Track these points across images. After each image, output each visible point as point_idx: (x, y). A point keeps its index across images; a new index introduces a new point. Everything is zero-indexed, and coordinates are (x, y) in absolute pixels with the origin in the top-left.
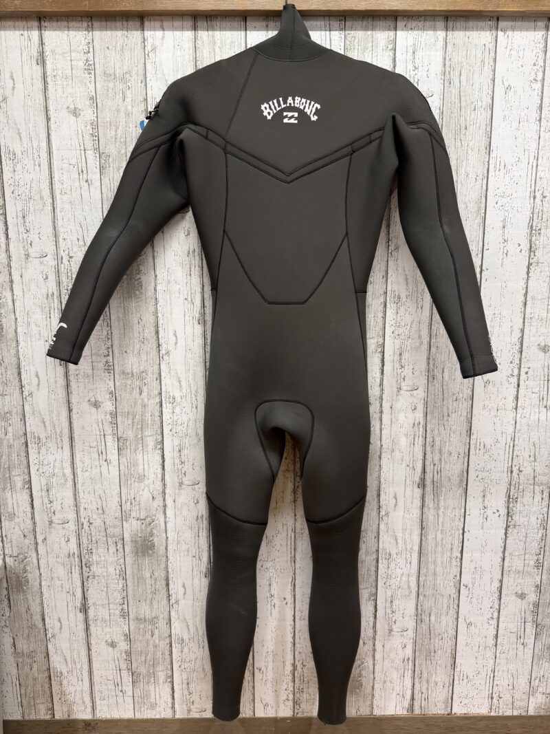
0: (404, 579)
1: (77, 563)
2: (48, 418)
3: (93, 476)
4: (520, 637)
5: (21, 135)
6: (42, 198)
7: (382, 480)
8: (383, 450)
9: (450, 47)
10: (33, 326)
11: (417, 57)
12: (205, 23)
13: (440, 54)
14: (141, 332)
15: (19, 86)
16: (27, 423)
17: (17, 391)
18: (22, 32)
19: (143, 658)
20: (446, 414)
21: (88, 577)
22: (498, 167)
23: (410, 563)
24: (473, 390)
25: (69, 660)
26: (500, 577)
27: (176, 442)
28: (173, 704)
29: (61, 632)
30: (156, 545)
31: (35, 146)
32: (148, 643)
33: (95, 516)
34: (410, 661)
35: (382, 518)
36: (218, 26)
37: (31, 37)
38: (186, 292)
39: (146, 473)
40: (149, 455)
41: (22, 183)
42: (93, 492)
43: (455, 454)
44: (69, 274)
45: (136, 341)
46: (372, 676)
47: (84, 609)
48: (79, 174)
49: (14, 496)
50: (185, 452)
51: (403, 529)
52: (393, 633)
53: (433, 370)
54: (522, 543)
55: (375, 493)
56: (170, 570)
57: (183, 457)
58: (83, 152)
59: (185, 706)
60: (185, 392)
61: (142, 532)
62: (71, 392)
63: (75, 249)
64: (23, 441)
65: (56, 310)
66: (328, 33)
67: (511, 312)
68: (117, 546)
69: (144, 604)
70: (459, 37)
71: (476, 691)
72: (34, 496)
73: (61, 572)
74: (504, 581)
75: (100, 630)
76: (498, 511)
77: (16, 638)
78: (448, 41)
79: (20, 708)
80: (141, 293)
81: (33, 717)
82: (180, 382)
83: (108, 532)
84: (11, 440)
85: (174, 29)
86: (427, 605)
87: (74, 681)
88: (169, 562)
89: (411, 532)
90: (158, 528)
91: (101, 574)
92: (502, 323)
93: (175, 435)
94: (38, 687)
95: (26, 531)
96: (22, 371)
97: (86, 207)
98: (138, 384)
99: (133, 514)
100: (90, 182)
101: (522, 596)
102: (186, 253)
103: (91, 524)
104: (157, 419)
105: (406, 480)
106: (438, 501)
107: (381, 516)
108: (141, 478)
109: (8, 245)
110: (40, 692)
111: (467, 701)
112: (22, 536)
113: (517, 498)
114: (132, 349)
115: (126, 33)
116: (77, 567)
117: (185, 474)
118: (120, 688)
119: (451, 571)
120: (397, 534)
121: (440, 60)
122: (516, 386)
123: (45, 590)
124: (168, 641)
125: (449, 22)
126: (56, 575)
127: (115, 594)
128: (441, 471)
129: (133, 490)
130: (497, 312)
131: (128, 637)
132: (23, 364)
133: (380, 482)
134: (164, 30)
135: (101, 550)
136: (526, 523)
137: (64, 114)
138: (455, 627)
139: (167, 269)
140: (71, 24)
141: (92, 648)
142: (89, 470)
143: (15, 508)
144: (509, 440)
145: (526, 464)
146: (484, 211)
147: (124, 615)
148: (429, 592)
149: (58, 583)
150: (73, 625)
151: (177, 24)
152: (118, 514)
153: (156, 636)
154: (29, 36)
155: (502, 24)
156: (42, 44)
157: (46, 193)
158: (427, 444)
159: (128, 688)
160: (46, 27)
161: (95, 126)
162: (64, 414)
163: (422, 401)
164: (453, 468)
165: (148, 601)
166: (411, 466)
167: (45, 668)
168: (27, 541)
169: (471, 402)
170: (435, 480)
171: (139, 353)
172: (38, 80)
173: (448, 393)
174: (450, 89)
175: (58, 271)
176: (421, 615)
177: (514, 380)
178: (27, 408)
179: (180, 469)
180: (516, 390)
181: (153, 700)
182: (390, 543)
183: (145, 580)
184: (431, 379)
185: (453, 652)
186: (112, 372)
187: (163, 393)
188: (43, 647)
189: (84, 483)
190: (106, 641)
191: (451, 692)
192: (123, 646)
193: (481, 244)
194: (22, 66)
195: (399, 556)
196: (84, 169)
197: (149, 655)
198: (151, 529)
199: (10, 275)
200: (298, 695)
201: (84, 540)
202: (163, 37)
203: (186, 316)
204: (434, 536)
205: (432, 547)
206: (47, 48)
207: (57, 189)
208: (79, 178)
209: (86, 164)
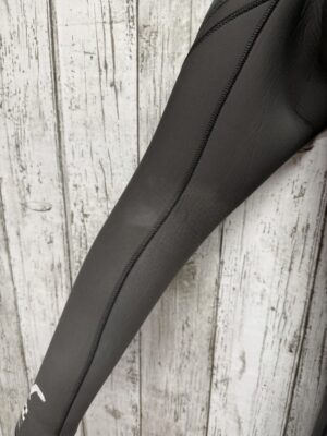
6: (41, 115)
14: (186, 341)
31: (30, 20)
38: (274, 298)
44: (83, 241)
45: (177, 353)
48: (100, 70)
58: (108, 27)
63: (92, 203)
65: (64, 284)
80: (192, 285)
82: (239, 422)
98: (173, 407)
100: (118, 87)
102: (289, 229)
114: (168, 361)
139: (244, 252)
157: (48, 106)
171: (180, 370)
175: (67, 234)
186: (138, 383)
196: (109, 60)
199: (5, 231)
203: (269, 336)
207: (64, 101)
208: (100, 80)
209: (113, 52)
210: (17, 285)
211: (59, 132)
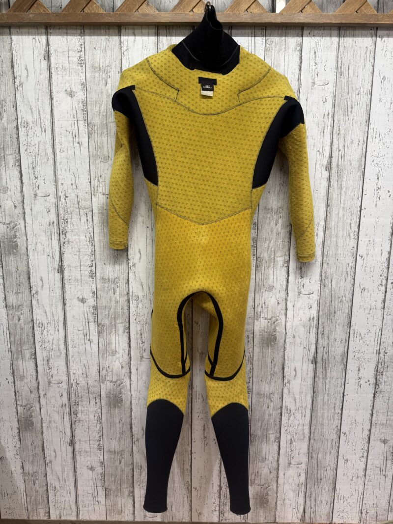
0: (300, 427)
1: (67, 411)
2: (49, 310)
3: (80, 351)
4: (383, 471)
5: (33, 110)
6: (46, 154)
7: (286, 358)
8: (287, 337)
9: (341, 49)
10: (39, 245)
11: (317, 56)
12: (165, 31)
13: (334, 53)
15: (31, 75)
16: (34, 313)
17: (27, 291)
18: (34, 37)
19: (113, 479)
20: (333, 312)
21: (75, 421)
22: (374, 135)
23: (305, 416)
24: (353, 295)
25: (61, 479)
26: (369, 428)
27: (139, 329)
28: (134, 511)
29: (55, 459)
30: (124, 399)
31: (42, 117)
32: (117, 468)
33: (81, 379)
34: (303, 486)
35: (285, 385)
36: (174, 33)
37: (40, 40)
38: (148, 223)
39: (117, 350)
40: (120, 337)
41: (32, 144)
42: (80, 362)
43: (339, 341)
44: (65, 209)
45: (112, 256)
46: (276, 495)
47: (72, 443)
48: (73, 138)
49: (24, 364)
50: (145, 335)
51: (300, 393)
52: (291, 465)
53: (325, 280)
54: (386, 404)
55: (281, 367)
56: (133, 418)
57: (143, 338)
58: (76, 122)
59: (142, 513)
60: (146, 292)
61: (114, 391)
62: (66, 292)
63: (70, 191)
64: (31, 325)
65: (56, 234)
66: (253, 38)
67: (381, 239)
68: (96, 400)
69: (114, 441)
70: (348, 41)
71: (350, 508)
72: (38, 364)
73: (56, 417)
74: (372, 430)
75: (83, 458)
76: (369, 381)
77: (24, 462)
78: (340, 44)
79: (26, 511)
81: (35, 518)
82: (142, 285)
83: (90, 390)
84: (23, 325)
85: (142, 35)
86: (316, 446)
87: (65, 493)
88: (133, 412)
89: (306, 395)
90: (126, 388)
91: (85, 419)
92: (375, 248)
93: (138, 323)
94: (39, 497)
95: (32, 388)
96: (31, 276)
97: (78, 162)
98: (113, 286)
99: (108, 378)
100: (81, 144)
101: (384, 441)
103: (78, 384)
104: (126, 311)
105: (303, 358)
106: (326, 373)
107: (284, 383)
108: (114, 353)
109: (22, 187)
110: (41, 501)
111: (343, 515)
112: (29, 392)
113: (383, 372)
114: (109, 262)
115: (108, 37)
116: (67, 414)
117: (145, 351)
118: (97, 499)
119: (334, 423)
120: (296, 396)
121: (334, 58)
122: (384, 293)
123: (45, 429)
124: (131, 467)
125: (341, 31)
126: (52, 420)
127: (94, 434)
128: (328, 352)
129: (108, 361)
130: (371, 240)
131: (102, 464)
132: (31, 271)
133: (284, 359)
134: (135, 36)
135: (84, 403)
136: (389, 390)
137: (63, 95)
138: (336, 463)
139: (135, 206)
140: (69, 31)
141: (77, 470)
142: (77, 346)
143: (25, 372)
144: (378, 331)
145: (390, 348)
146: (363, 167)
147: (100, 448)
148: (318, 437)
149: (54, 425)
150: (64, 455)
151: (144, 31)
152: (97, 378)
153: (123, 464)
154: (38, 40)
155: (379, 32)
156: (48, 45)
157: (50, 151)
158: (319, 332)
159: (102, 499)
160: (51, 33)
161: (85, 103)
162: (60, 307)
163: (316, 302)
164: (338, 350)
165: (117, 439)
166: (307, 348)
167: (44, 484)
168: (33, 396)
169: (351, 303)
170: (324, 358)
171: (114, 265)
172: (45, 71)
173: (335, 297)
174: (341, 79)
175: (57, 206)
176: (312, 453)
177: (383, 288)
178: (34, 302)
179: (141, 346)
180: (384, 295)
181: (120, 508)
182: (290, 402)
183: (116, 425)
184: (322, 287)
185: (334, 480)
186: (95, 278)
187: (130, 293)
188: (43, 469)
189: (73, 356)
190: (87, 466)
191: (332, 508)
192: (99, 470)
193: (361, 190)
194: (34, 61)
195: (296, 412)
196: (77, 134)
197: (118, 477)
198: (120, 389)
199: (23, 208)
200: (222, 507)
201: (73, 396)
202: (135, 41)
203: (148, 239)
204: (322, 398)
205: (321, 406)
206: (52, 48)
207: (57, 149)
208: (73, 141)
209: (78, 131)
210: (28, 237)
211: (55, 161)
